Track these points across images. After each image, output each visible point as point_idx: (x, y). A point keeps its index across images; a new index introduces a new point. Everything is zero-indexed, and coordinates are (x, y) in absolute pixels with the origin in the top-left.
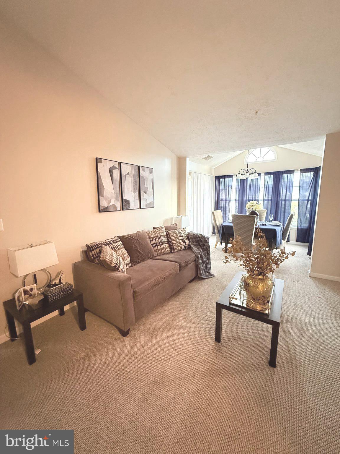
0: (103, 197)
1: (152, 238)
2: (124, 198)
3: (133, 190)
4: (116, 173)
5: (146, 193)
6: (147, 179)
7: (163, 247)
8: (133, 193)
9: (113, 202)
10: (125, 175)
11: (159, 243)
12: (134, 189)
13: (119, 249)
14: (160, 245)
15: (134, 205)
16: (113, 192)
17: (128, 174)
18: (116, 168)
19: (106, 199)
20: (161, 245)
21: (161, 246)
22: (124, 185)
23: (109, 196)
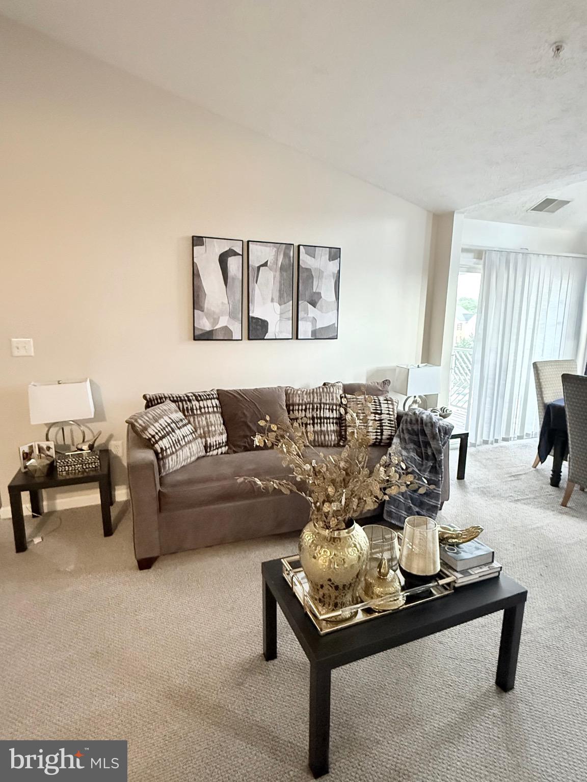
0: (203, 311)
1: (299, 405)
2: (251, 315)
3: (276, 298)
4: (234, 264)
5: (314, 304)
6: (321, 273)
7: (319, 429)
8: (276, 305)
9: (223, 322)
10: (259, 268)
11: (313, 418)
12: (281, 296)
13: (202, 414)
14: (313, 424)
15: (277, 330)
16: (227, 302)
17: (265, 264)
18: (236, 254)
19: (208, 316)
20: (317, 423)
21: (316, 425)
22: (254, 289)
23: (217, 311)
